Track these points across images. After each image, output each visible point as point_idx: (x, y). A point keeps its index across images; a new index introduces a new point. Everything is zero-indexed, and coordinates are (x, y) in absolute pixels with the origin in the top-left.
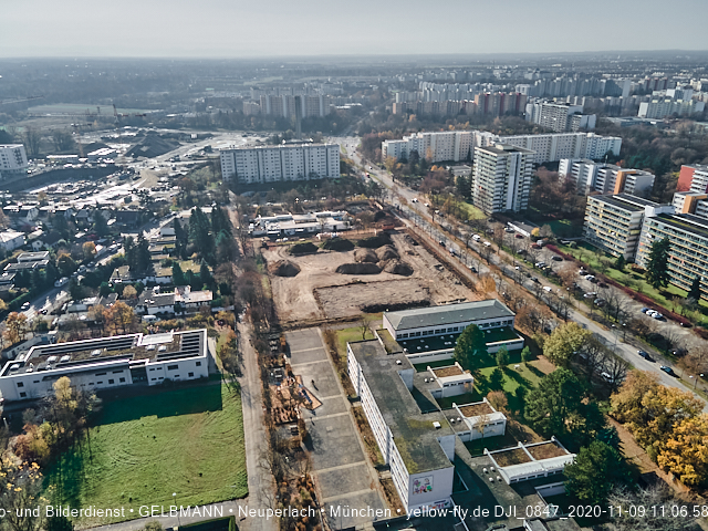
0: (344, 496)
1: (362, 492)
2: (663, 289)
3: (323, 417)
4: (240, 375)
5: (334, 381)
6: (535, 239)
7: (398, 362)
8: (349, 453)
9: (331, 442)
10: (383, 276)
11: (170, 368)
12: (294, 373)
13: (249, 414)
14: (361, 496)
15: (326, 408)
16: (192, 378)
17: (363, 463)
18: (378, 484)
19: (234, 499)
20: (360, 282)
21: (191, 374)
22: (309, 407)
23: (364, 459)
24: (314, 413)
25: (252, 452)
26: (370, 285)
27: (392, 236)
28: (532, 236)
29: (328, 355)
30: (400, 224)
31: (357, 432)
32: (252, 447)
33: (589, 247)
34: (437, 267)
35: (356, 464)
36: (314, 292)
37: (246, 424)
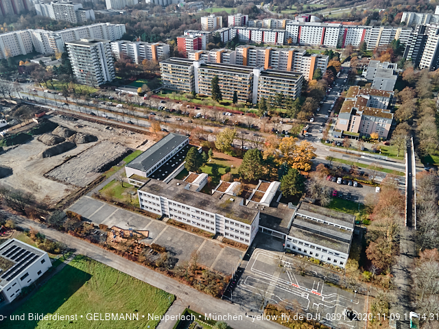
0: (217, 259)
1: (221, 252)
2: (220, 101)
3: (158, 237)
4: (74, 250)
5: (138, 217)
6: (141, 95)
7: (178, 184)
8: (194, 242)
9: (179, 244)
10: (81, 147)
11: (22, 279)
12: (110, 227)
13: (115, 264)
14: (223, 254)
15: (153, 231)
16: (41, 275)
17: (205, 241)
18: (223, 244)
19: (172, 304)
20: (72, 157)
21: (39, 273)
22: (143, 237)
23: (204, 240)
24: (150, 238)
25: (147, 278)
26: (82, 156)
27: (51, 120)
28: (139, 93)
29: (116, 207)
30: (47, 110)
31: (185, 231)
32: (143, 277)
33: (170, 92)
34: (108, 128)
35: (203, 244)
36: (47, 177)
37: (122, 269)
